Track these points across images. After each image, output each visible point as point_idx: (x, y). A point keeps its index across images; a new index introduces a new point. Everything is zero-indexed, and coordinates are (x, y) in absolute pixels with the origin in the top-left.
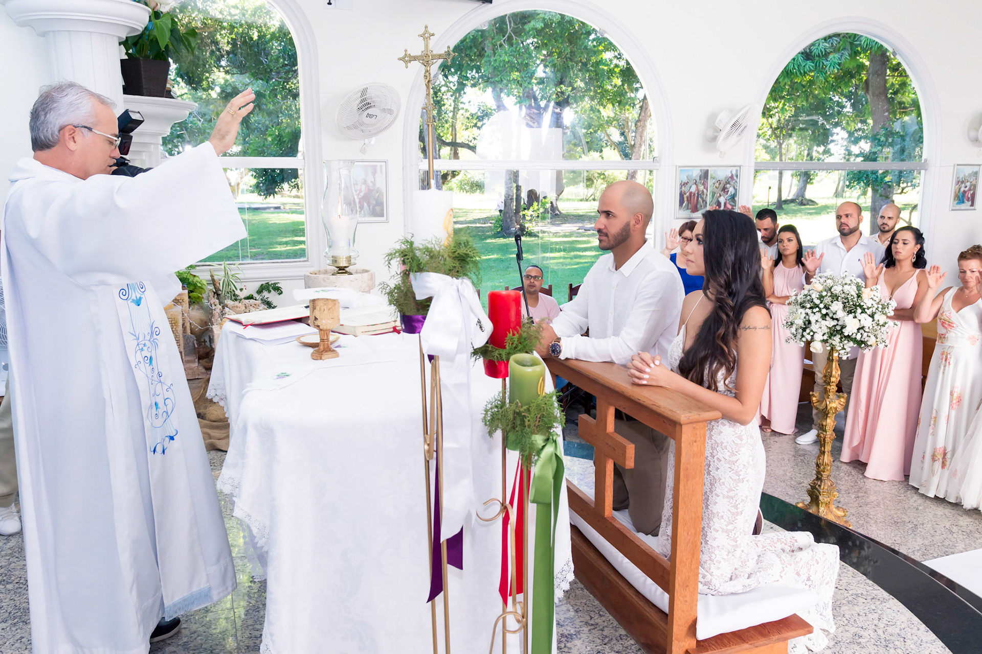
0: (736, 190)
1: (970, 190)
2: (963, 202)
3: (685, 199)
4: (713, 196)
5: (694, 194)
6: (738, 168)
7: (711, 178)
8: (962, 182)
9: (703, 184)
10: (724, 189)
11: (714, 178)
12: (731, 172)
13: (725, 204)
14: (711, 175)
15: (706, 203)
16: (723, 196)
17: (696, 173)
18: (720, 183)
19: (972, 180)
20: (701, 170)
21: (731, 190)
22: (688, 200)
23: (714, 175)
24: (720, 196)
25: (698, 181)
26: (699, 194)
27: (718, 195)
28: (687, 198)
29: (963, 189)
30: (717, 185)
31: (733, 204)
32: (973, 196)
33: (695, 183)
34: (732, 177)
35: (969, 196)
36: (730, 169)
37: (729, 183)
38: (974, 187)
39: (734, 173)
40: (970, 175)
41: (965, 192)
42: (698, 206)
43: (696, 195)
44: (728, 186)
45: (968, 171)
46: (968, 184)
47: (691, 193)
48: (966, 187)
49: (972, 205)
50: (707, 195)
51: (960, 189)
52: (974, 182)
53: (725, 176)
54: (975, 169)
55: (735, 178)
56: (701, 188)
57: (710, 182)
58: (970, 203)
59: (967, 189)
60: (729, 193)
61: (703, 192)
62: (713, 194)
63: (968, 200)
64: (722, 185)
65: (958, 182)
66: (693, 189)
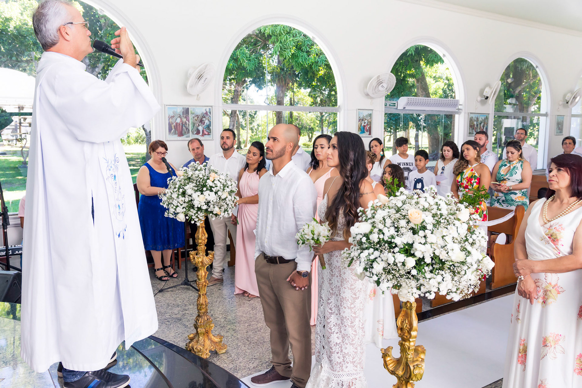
0: (210, 122)
1: (367, 125)
2: (364, 132)
3: (173, 127)
4: (194, 126)
5: (179, 124)
6: (211, 108)
7: (191, 113)
8: (362, 120)
9: (186, 117)
10: (201, 121)
11: (193, 114)
12: (206, 110)
13: (203, 131)
14: (191, 112)
15: (189, 130)
16: (201, 125)
17: (179, 110)
18: (198, 117)
19: (368, 119)
20: (183, 108)
21: (207, 122)
22: (175, 128)
23: (193, 112)
24: (199, 125)
25: (181, 115)
26: (183, 124)
27: (197, 125)
28: (174, 126)
29: (363, 124)
30: (196, 118)
31: (209, 131)
32: (370, 128)
33: (180, 117)
34: (206, 113)
35: (368, 128)
36: (205, 108)
37: (205, 117)
38: (370, 123)
39: (208, 110)
40: (367, 116)
41: (364, 126)
42: (183, 132)
43: (181, 125)
44: (204, 119)
45: (365, 113)
46: (366, 121)
47: (177, 124)
48: (365, 123)
49: (370, 134)
50: (189, 125)
51: (361, 124)
52: (370, 120)
53: (201, 112)
54: (370, 112)
55: (209, 114)
56: (184, 120)
57: (191, 116)
58: (368, 133)
59: (365, 124)
60: (205, 124)
61: (186, 122)
62: (194, 125)
63: (367, 131)
64: (199, 118)
65: (360, 120)
66: (178, 120)
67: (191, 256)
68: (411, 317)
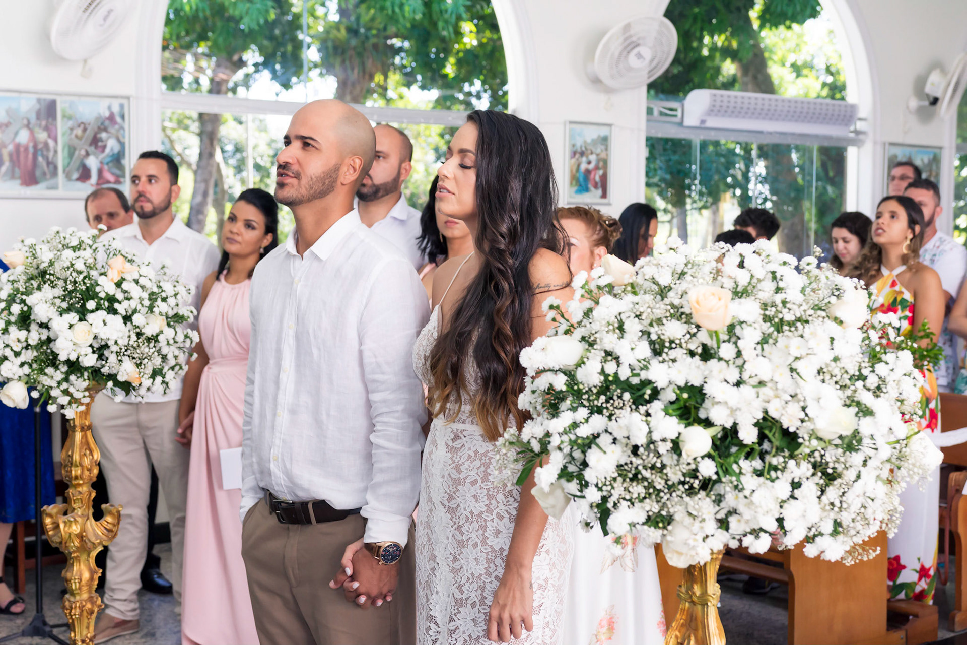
0: (122, 145)
1: (597, 168)
2: (587, 190)
3: (6, 158)
4: (71, 155)
5: (26, 149)
6: (125, 102)
7: (64, 116)
8: (582, 154)
9: (47, 129)
10: (95, 141)
11: (70, 118)
12: (109, 108)
13: (100, 172)
14: (64, 111)
15: (56, 168)
16: (94, 154)
17: (27, 106)
18: (85, 130)
19: (598, 151)
20: (39, 100)
21: (112, 145)
22: (11, 160)
23: (69, 112)
24: (87, 154)
25: (33, 120)
26: (38, 149)
27: (83, 152)
28: (10, 155)
29: (584, 166)
30: (79, 131)
31: (118, 172)
32: (604, 179)
33: (28, 126)
34: (111, 118)
35: (597, 179)
36: (106, 103)
37: (105, 130)
38: (604, 164)
39: (116, 109)
40: (595, 142)
41: (588, 172)
42: (38, 173)
43: (31, 150)
44: (104, 135)
45: (591, 134)
46: (593, 158)
47: (18, 147)
48: (589, 163)
49: (604, 195)
50: (56, 152)
51: (579, 166)
52: (603, 155)
53: (95, 115)
54: (603, 132)
55: (118, 119)
56: (42, 136)
57: (61, 126)
58: (600, 192)
59: (591, 167)
60: (108, 150)
61: (46, 145)
62: (72, 151)
63: (596, 187)
64: (90, 133)
65: (574, 153)
66: (23, 137)
67: (48, 520)
68: (705, 626)
